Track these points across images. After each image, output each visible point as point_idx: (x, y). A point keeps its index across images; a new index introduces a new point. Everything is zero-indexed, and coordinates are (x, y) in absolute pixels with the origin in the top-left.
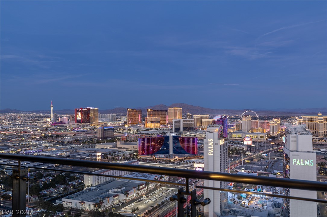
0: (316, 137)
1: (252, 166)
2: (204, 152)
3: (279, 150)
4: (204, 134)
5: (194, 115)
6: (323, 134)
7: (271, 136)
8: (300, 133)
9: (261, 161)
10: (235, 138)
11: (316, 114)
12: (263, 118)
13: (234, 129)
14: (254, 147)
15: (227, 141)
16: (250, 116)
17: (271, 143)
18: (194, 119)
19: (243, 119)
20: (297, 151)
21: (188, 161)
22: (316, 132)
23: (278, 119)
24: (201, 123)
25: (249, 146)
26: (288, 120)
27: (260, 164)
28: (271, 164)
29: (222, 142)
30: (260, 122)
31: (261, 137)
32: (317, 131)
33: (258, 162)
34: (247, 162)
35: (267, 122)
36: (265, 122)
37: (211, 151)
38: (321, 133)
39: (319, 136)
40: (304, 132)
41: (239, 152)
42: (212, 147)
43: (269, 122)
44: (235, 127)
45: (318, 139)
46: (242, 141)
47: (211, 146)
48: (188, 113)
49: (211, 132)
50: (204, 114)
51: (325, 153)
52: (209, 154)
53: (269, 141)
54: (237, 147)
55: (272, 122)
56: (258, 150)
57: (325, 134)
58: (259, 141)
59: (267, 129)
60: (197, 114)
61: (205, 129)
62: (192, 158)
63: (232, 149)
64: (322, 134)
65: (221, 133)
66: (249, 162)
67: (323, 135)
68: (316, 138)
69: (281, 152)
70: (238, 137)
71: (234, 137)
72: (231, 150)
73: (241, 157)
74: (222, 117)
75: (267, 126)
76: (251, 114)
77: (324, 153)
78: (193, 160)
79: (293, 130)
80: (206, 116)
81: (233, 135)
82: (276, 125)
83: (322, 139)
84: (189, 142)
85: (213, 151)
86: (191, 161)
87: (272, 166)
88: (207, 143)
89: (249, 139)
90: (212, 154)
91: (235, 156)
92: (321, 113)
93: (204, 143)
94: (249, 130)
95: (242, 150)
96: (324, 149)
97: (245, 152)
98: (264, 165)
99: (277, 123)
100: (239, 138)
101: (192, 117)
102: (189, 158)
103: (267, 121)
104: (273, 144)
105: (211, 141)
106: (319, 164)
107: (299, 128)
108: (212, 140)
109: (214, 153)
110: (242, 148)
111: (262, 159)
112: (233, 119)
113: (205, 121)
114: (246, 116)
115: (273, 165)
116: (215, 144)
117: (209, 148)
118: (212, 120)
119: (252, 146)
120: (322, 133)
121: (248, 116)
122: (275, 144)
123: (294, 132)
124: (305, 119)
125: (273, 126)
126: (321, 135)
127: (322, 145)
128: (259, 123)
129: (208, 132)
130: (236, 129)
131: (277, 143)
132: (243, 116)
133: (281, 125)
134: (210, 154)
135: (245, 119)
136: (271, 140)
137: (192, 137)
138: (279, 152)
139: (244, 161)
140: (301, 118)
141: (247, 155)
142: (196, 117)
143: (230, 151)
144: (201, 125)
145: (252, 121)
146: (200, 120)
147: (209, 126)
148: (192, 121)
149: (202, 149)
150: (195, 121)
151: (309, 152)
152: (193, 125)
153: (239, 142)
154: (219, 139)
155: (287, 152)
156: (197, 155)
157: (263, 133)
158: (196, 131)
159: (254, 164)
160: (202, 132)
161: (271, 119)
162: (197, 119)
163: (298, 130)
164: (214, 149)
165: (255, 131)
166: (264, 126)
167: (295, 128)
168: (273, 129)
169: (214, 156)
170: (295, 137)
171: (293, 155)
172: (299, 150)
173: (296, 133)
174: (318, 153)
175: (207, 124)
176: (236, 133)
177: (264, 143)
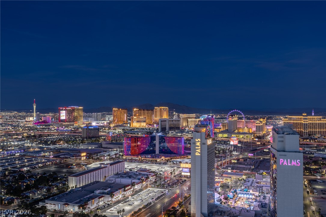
0: (301, 137)
1: (238, 166)
2: (191, 152)
3: (265, 150)
4: (191, 133)
5: (180, 115)
6: (308, 133)
7: (257, 135)
8: (287, 133)
9: (247, 161)
10: (221, 137)
11: (301, 114)
12: (249, 118)
14: (240, 146)
15: (214, 141)
16: (236, 116)
17: (257, 143)
18: (181, 119)
19: (230, 119)
20: (284, 151)
21: (175, 161)
23: (264, 118)
24: (188, 123)
25: (235, 146)
26: (273, 120)
27: (246, 164)
28: (258, 164)
29: (209, 142)
30: (246, 122)
31: (247, 137)
32: (302, 131)
33: (244, 162)
34: (233, 162)
36: (251, 122)
37: (199, 151)
39: (304, 136)
40: (291, 132)
41: (226, 152)
42: (200, 147)
43: (254, 122)
44: (221, 127)
45: (303, 138)
46: (228, 141)
47: (198, 146)
48: (174, 113)
49: (199, 132)
50: (191, 114)
51: (310, 153)
52: (196, 154)
53: (255, 141)
54: (224, 146)
55: (258, 122)
56: (244, 149)
57: (310, 133)
58: (245, 140)
59: (253, 129)
60: (183, 113)
61: (191, 129)
62: (179, 158)
63: (218, 149)
64: (307, 134)
65: (208, 133)
66: (236, 161)
67: (308, 135)
68: (301, 138)
69: (267, 152)
70: (224, 136)
71: (220, 137)
72: (217, 149)
73: (227, 156)
74: (209, 117)
75: (253, 126)
76: (238, 113)
77: (309, 153)
78: (179, 160)
79: (280, 130)
80: (193, 116)
81: (219, 134)
82: (262, 124)
83: (307, 139)
84: (175, 141)
85: (201, 151)
86: (178, 161)
87: (258, 166)
88: (195, 143)
89: (235, 139)
90: (200, 155)
91: (222, 156)
92: (306, 113)
93: (192, 143)
94: (236, 130)
95: (229, 149)
96: (309, 149)
97: (231, 152)
98: (250, 165)
99: (263, 122)
101: (179, 116)
102: (176, 158)
103: (253, 121)
104: (259, 144)
105: (199, 141)
106: (304, 164)
107: (286, 128)
108: (199, 140)
109: (201, 153)
110: (228, 148)
111: (248, 159)
112: (219, 118)
113: (191, 121)
114: (232, 116)
115: (259, 165)
116: (203, 144)
117: (196, 148)
118: (198, 120)
119: (239, 146)
120: (307, 132)
121: (235, 116)
122: (261, 143)
123: (281, 132)
124: (290, 119)
125: (259, 126)
126: (306, 135)
127: (307, 144)
128: (245, 123)
129: (195, 131)
130: (222, 128)
131: (263, 143)
132: (229, 116)
133: (266, 124)
134: (197, 154)
135: (231, 119)
136: (257, 139)
137: (178, 136)
138: (265, 152)
139: (230, 161)
140: (287, 118)
141: (234, 154)
142: (183, 116)
143: (216, 151)
144: (188, 125)
145: (238, 121)
146: (186, 119)
147: (196, 126)
148: (178, 121)
149: (189, 149)
150: (182, 121)
151: (296, 152)
152: (179, 125)
153: (226, 142)
154: (206, 139)
155: (274, 151)
156: (183, 155)
157: (249, 133)
158: (182, 131)
159: (240, 164)
160: (188, 132)
161: (257, 119)
162: (184, 118)
163: (285, 130)
164: (201, 149)
165: (241, 131)
166: (250, 125)
167: (282, 128)
168: (259, 128)
169: (201, 156)
170: (283, 137)
171: (280, 155)
172: (287, 149)
173: (283, 133)
174: (304, 153)
175: (193, 123)
176: (222, 132)
177: (250, 143)
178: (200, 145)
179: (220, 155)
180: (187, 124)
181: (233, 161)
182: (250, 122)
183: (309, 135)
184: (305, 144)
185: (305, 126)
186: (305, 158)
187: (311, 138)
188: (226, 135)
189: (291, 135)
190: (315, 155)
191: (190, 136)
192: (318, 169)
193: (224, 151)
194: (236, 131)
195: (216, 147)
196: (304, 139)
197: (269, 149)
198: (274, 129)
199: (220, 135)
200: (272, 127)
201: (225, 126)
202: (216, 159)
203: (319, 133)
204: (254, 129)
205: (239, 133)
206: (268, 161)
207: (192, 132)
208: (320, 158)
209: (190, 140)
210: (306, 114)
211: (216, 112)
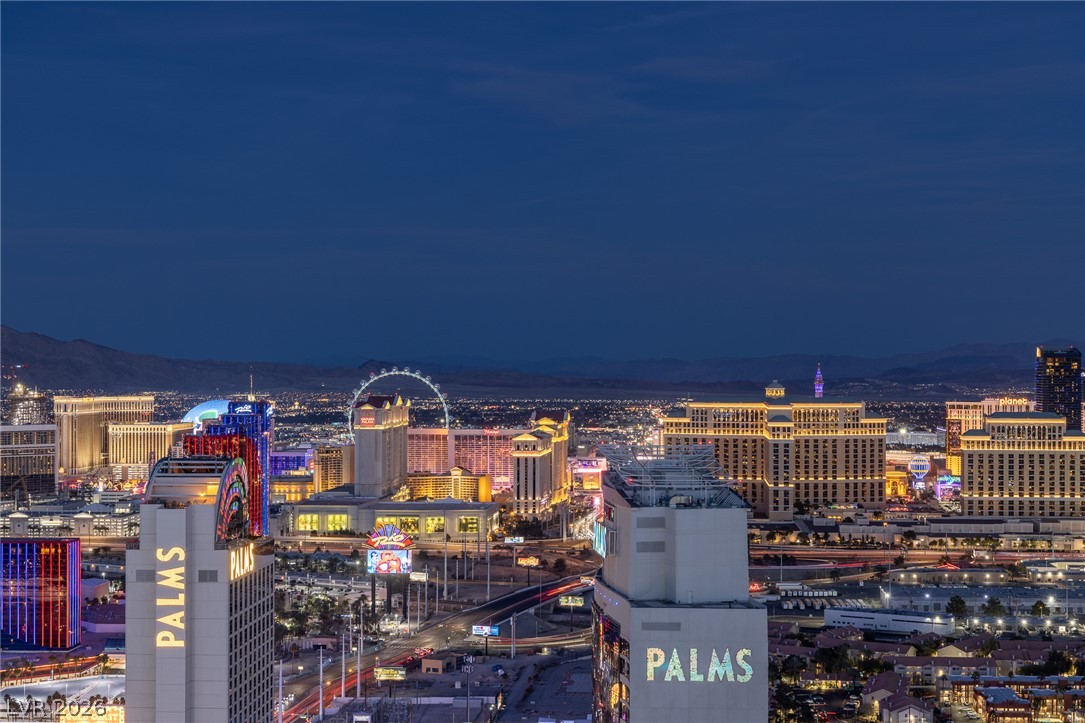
0: (758, 521)
1: (414, 701)
2: (131, 628)
3: (563, 602)
4: (123, 515)
5: (57, 400)
6: (792, 499)
7: (518, 516)
8: (683, 500)
9: (464, 668)
10: (314, 533)
11: (755, 392)
12: (475, 413)
13: (309, 479)
14: (422, 584)
15: (270, 559)
16: (399, 402)
17: (522, 562)
18: (60, 424)
19: (364, 420)
20: (668, 603)
21: (19, 692)
22: (759, 490)
23: (558, 417)
24: (105, 449)
25: (398, 585)
26: (611, 426)
27: (458, 685)
28: (523, 684)
29: (242, 562)
30: (457, 438)
31: (464, 527)
32: (763, 485)
33: (448, 677)
34: (383, 678)
35: (499, 438)
36: (485, 437)
37: (176, 620)
38: (781, 498)
39: (771, 511)
40: (705, 494)
41: (340, 621)
42: (182, 596)
43: (505, 438)
44: (314, 470)
45: (766, 527)
46: (355, 555)
47: (172, 593)
48: (19, 388)
49: (174, 506)
50: (125, 393)
51: (802, 607)
52: (160, 643)
53: (509, 547)
54: (327, 589)
55: (526, 437)
56: (448, 602)
57: (803, 499)
58: (455, 548)
59: (497, 480)
60: (80, 392)
61: (127, 486)
62: (46, 673)
63: (295, 606)
64: (786, 502)
65: (235, 507)
66: (399, 675)
67: (791, 505)
68: (758, 526)
69: (577, 610)
70: (331, 528)
71: (305, 533)
72: (287, 608)
73: (347, 648)
74: (240, 410)
75: (497, 463)
76: (411, 389)
77: (797, 607)
78: (49, 684)
79: (647, 481)
80: (137, 404)
81: (302, 517)
82: (546, 452)
83: (787, 529)
84: (23, 567)
85: (189, 620)
86: (39, 692)
87: (525, 698)
88: (150, 575)
89: (397, 539)
90: (181, 644)
91: (317, 647)
92: (782, 383)
93: (130, 577)
94: (398, 488)
95: (357, 603)
96: (796, 586)
97: (372, 617)
98: (483, 691)
99: (554, 440)
100: (336, 534)
101: (46, 407)
102: (27, 675)
103: (495, 432)
104: (529, 567)
105: (174, 563)
106: (774, 672)
107: (676, 470)
108: (177, 556)
109: (189, 635)
110: (353, 598)
111: (471, 659)
112: (299, 420)
113: (129, 437)
114: (377, 402)
115: (530, 691)
116: (200, 576)
117: (160, 602)
118: (170, 429)
119: (414, 584)
120: (786, 493)
121: (392, 401)
122: (543, 563)
123: (654, 495)
124: (700, 419)
125: (530, 463)
126: (781, 505)
127: (790, 560)
128: (452, 442)
129: (152, 502)
130: (317, 479)
131: (552, 561)
132: (359, 404)
133: (572, 452)
134: (165, 644)
135: (372, 420)
136: (521, 540)
137: (42, 535)
138: (566, 610)
139: (368, 671)
140: (682, 412)
141: (387, 634)
142: (74, 406)
143: (285, 616)
144: (106, 461)
145: (411, 431)
146: (97, 428)
147: (162, 468)
148: (44, 437)
149: (116, 613)
150: (65, 436)
151: (730, 604)
152: (49, 462)
153: (340, 563)
154: (223, 544)
155: (613, 606)
156: (79, 650)
157: (476, 504)
158: (73, 499)
159: (426, 686)
160: (107, 507)
161: (519, 419)
162: (79, 422)
163: (671, 479)
164: (190, 609)
165: (428, 491)
166: (481, 460)
167: (657, 471)
168: (533, 476)
169: (190, 653)
170: (660, 523)
171: (647, 626)
172: (681, 595)
173: (664, 501)
174: (774, 608)
175: (140, 451)
176: (320, 503)
177: (481, 560)
178: (182, 586)
179: (307, 643)
180: (98, 457)
181: (381, 675)
182: (479, 437)
183: (801, 507)
184: (776, 560)
185: (779, 457)
186: (776, 636)
187: (809, 523)
188: (339, 521)
189: (704, 513)
190: (831, 616)
191: (118, 530)
192: (842, 694)
193: (330, 617)
194: (402, 495)
195: (281, 596)
196: (773, 530)
197: (587, 593)
198: (611, 479)
199: (306, 522)
200: (603, 464)
201: (338, 465)
202: (280, 667)
203: (851, 497)
204: (505, 480)
205: (419, 505)
206: (582, 662)
207: (135, 505)
208: (854, 631)
209: (120, 558)
210: (781, 392)
211: (281, 376)
